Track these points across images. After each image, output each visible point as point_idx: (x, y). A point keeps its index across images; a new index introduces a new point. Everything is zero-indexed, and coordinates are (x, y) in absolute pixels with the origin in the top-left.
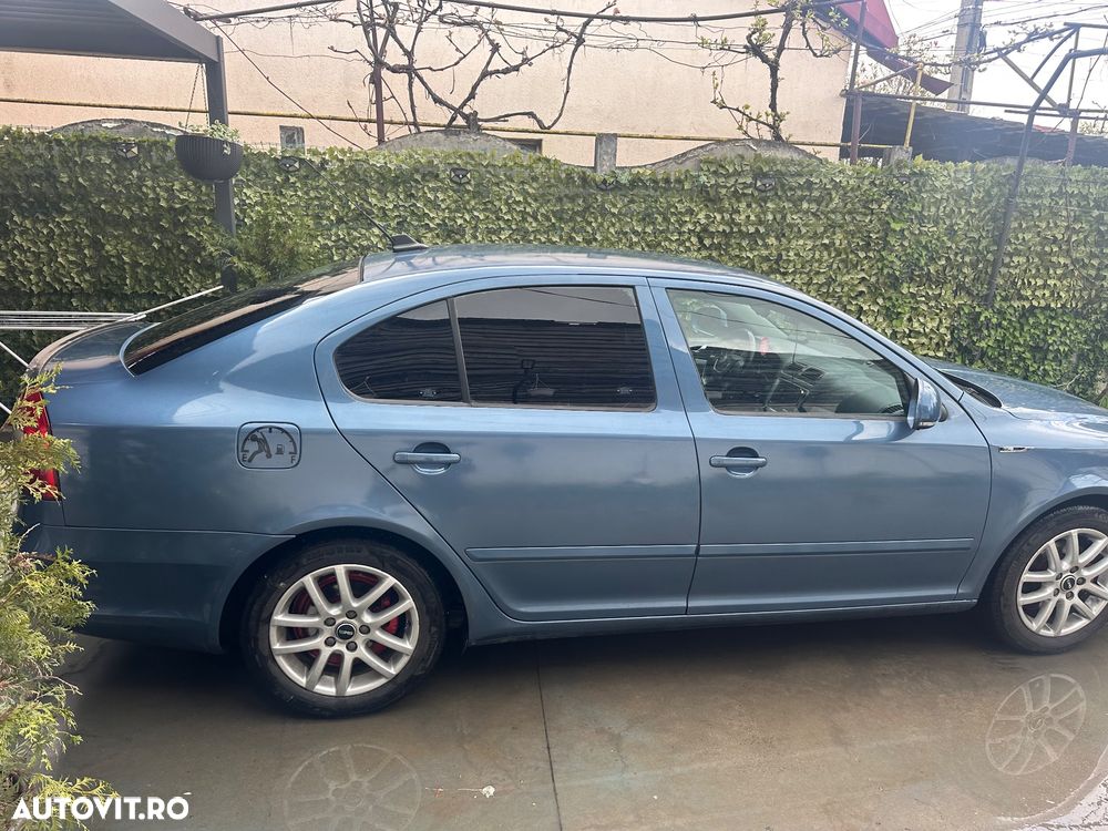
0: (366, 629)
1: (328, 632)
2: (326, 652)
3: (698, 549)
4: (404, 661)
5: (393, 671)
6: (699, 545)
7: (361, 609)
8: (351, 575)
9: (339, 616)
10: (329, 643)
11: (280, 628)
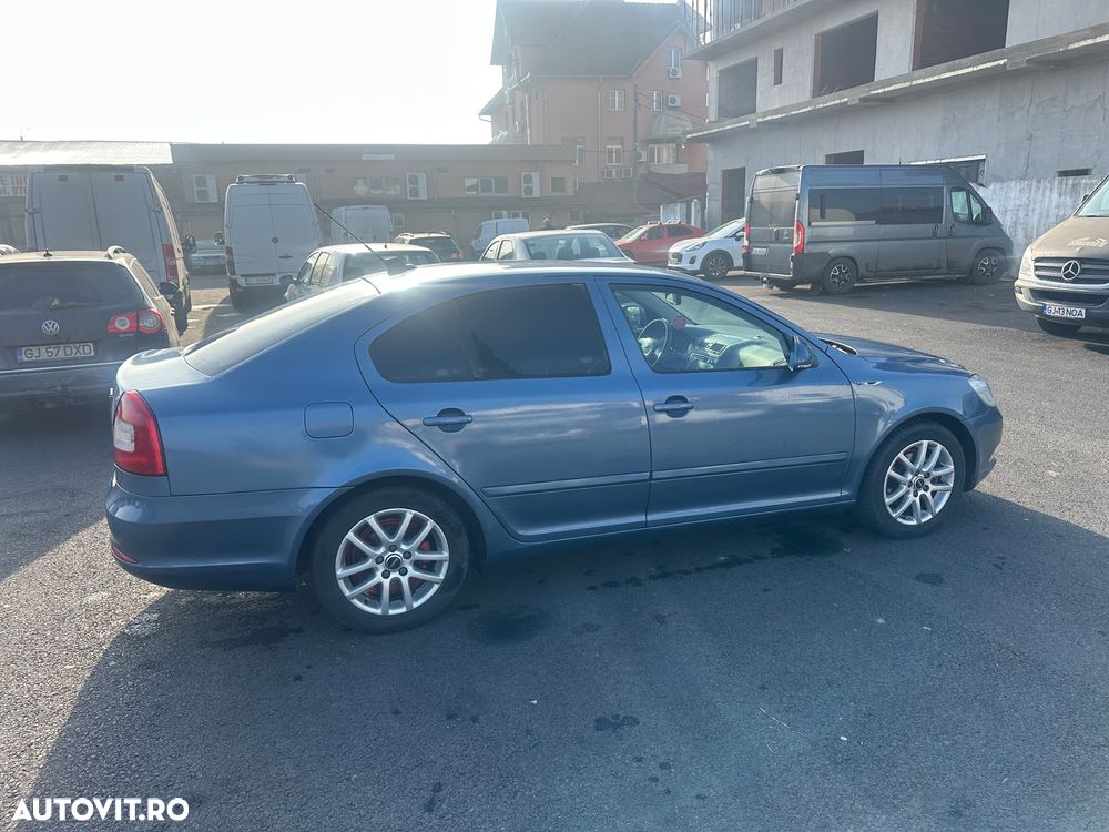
0: (408, 555)
1: (381, 568)
2: (386, 583)
3: (651, 475)
4: (445, 566)
5: (442, 576)
6: (651, 472)
7: (398, 543)
8: (380, 520)
9: (385, 553)
10: (385, 575)
11: (344, 579)
